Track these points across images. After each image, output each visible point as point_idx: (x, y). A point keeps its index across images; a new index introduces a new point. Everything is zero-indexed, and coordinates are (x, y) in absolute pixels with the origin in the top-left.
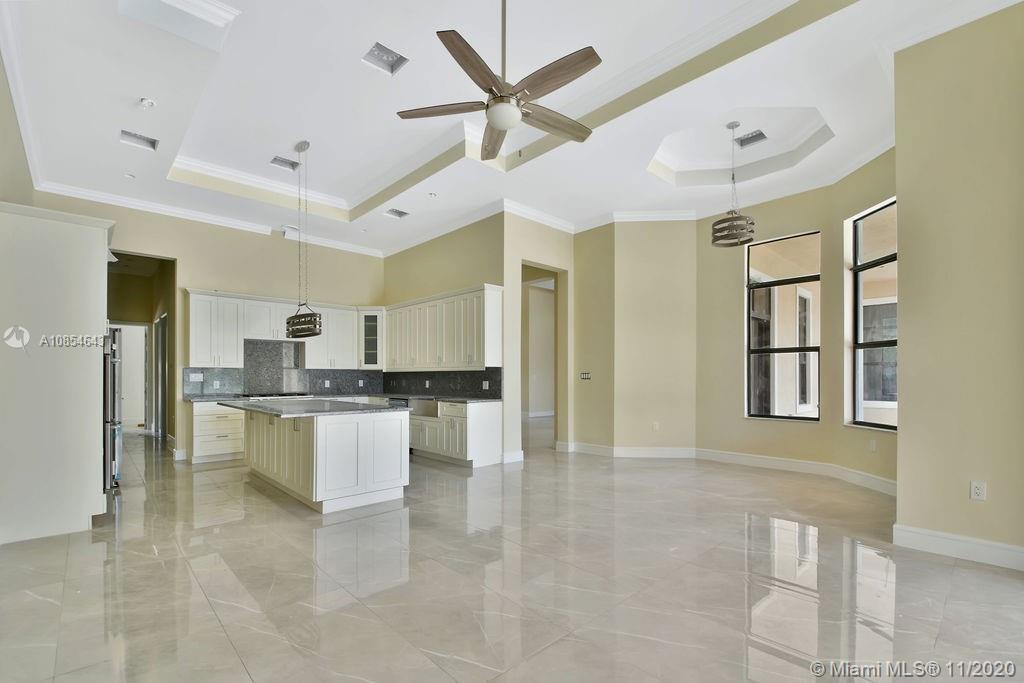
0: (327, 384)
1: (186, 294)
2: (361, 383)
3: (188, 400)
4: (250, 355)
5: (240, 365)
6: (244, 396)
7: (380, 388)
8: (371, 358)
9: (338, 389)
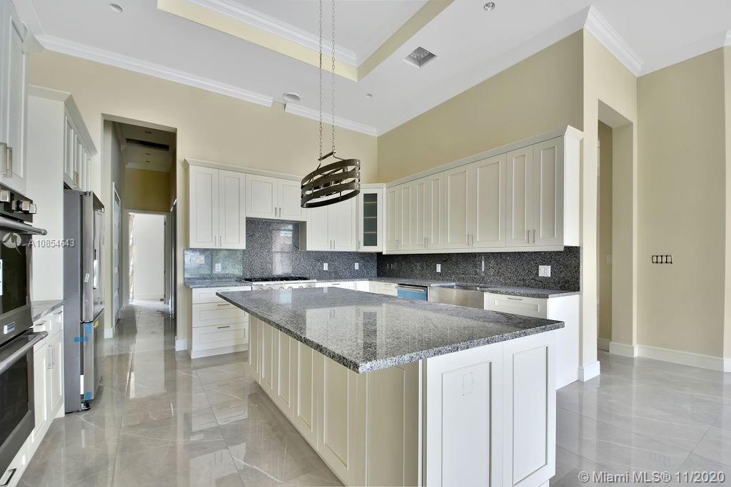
0: (326, 266)
1: (186, 165)
2: (357, 266)
3: (188, 287)
4: (251, 236)
5: (242, 245)
6: (246, 280)
7: (374, 272)
8: (371, 239)
9: (336, 273)
